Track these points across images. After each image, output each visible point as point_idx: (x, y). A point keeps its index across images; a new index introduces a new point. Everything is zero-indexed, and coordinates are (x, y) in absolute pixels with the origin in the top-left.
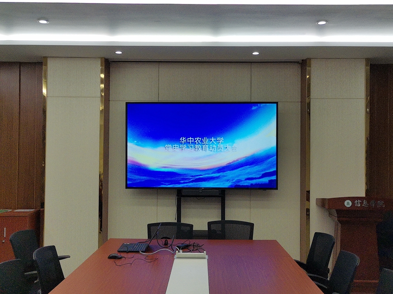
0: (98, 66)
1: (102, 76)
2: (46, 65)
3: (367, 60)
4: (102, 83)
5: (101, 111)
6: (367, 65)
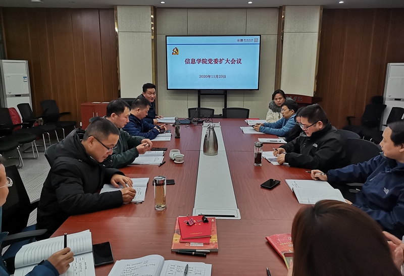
0: (149, 10)
1: (152, 16)
2: (117, 10)
3: (321, 6)
4: (152, 21)
5: (152, 40)
6: (321, 9)
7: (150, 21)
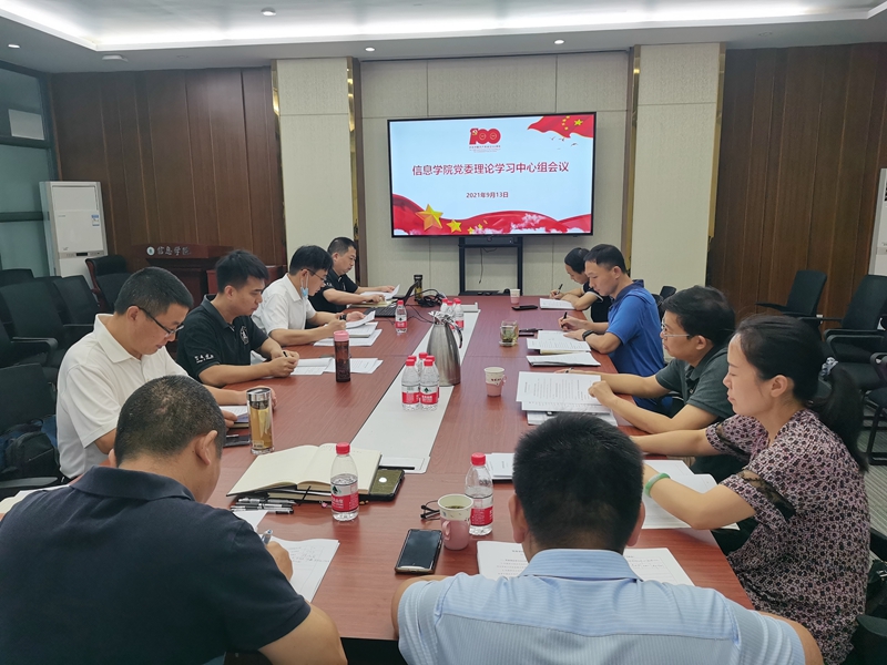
0: (344, 68)
1: (351, 81)
2: (275, 69)
3: (721, 43)
4: (350, 92)
5: (352, 133)
6: (721, 52)
7: (347, 90)
